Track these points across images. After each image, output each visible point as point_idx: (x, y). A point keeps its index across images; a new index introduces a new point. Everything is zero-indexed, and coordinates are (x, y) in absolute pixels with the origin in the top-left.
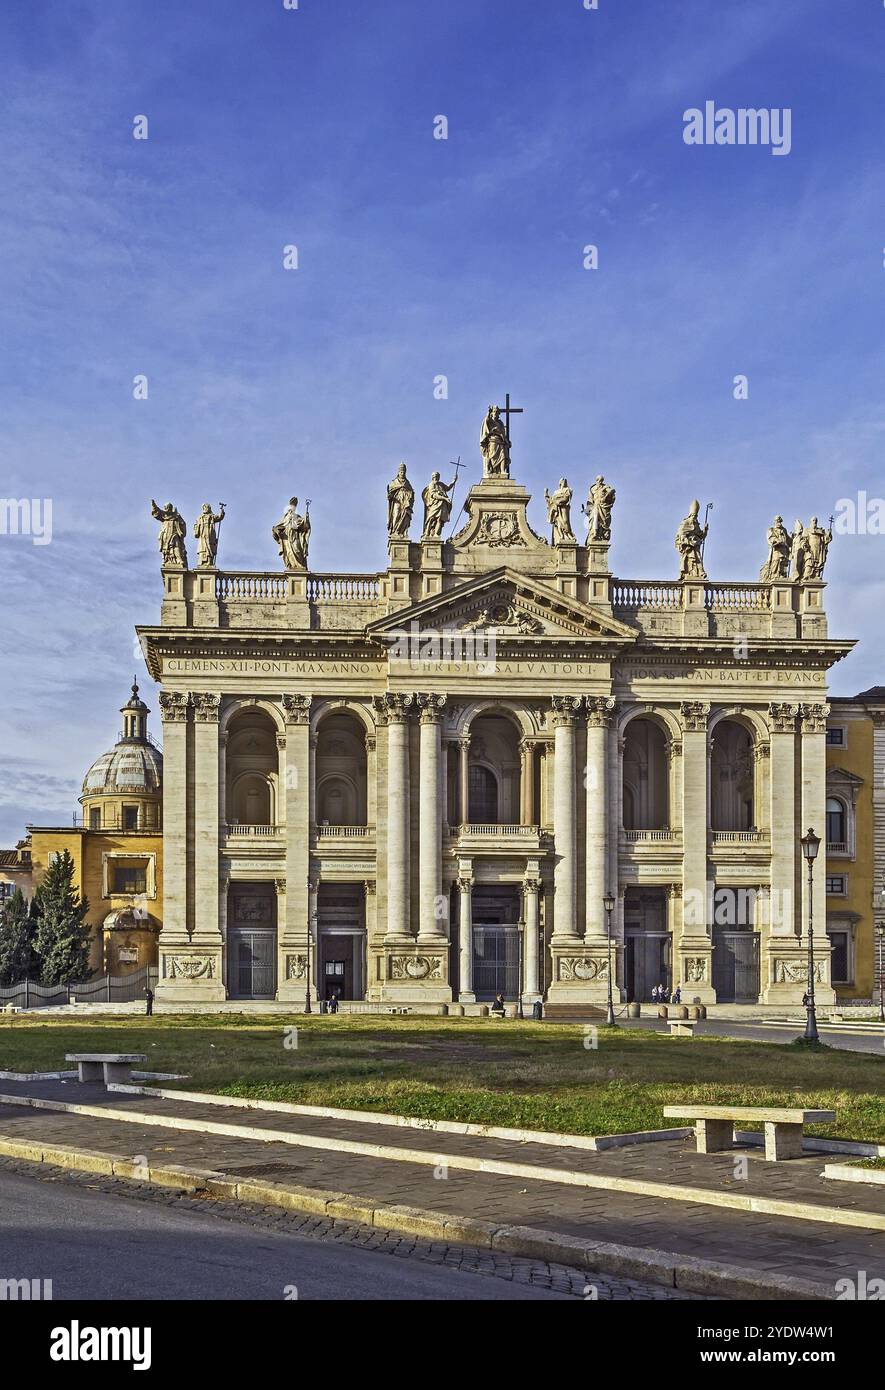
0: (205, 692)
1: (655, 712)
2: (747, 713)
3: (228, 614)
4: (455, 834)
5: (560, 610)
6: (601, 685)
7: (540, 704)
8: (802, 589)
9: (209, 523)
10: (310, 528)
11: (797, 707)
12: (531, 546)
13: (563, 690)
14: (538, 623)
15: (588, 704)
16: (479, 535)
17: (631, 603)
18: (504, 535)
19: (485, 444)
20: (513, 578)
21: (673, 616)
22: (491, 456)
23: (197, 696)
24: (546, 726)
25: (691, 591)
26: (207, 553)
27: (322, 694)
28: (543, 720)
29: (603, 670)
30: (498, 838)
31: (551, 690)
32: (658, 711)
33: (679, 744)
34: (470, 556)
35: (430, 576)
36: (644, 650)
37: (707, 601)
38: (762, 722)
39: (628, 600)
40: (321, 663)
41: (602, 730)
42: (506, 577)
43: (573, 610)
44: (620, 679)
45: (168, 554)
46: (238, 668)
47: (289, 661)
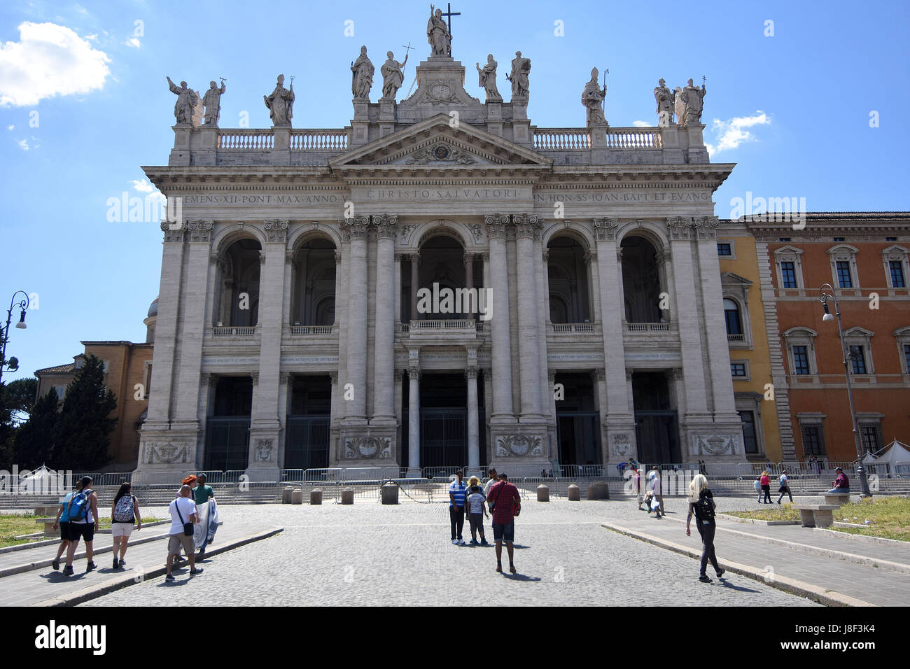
0: (199, 219)
1: (573, 227)
2: (648, 225)
3: (224, 160)
4: (406, 329)
5: (487, 145)
6: (525, 204)
7: (476, 222)
9: (214, 94)
10: (294, 96)
11: (691, 220)
12: (466, 104)
13: (494, 209)
14: (471, 158)
15: (514, 220)
16: (425, 97)
17: (549, 145)
18: (444, 97)
19: (431, 34)
20: (449, 123)
21: (584, 154)
22: (435, 44)
23: (193, 223)
24: (482, 240)
25: (597, 135)
26: (211, 116)
27: (297, 219)
28: (480, 236)
29: (527, 193)
30: (441, 331)
31: (484, 209)
32: (576, 226)
33: (594, 252)
34: (418, 113)
35: (385, 126)
36: (558, 177)
37: (609, 142)
38: (662, 233)
40: (297, 195)
41: (528, 241)
42: (443, 122)
43: (498, 145)
44: (541, 202)
45: (180, 117)
46: (229, 201)
47: (271, 195)
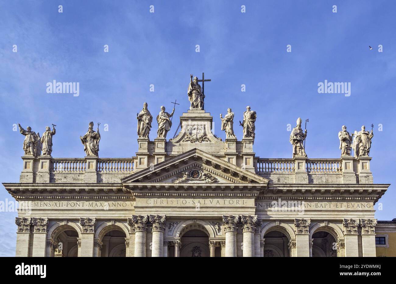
0: (39, 217)
1: (281, 225)
2: (331, 225)
3: (55, 179)
5: (226, 171)
6: (249, 210)
7: (217, 221)
8: (358, 161)
9: (48, 135)
10: (100, 136)
11: (358, 221)
12: (213, 142)
13: (229, 213)
14: (215, 179)
15: (242, 220)
16: (186, 137)
17: (267, 170)
18: (198, 137)
19: (190, 94)
20: (201, 154)
21: (289, 176)
22: (193, 101)
23: (36, 219)
24: (221, 233)
25: (299, 163)
26: (46, 150)
27: (101, 218)
28: (219, 229)
29: (251, 202)
31: (222, 213)
32: (282, 225)
33: (294, 242)
34: (181, 147)
35: (158, 157)
36: (272, 192)
37: (307, 169)
38: (339, 230)
39: (266, 169)
40: (101, 202)
41: (250, 233)
42: (197, 154)
43: (233, 170)
44: (261, 208)
45: (27, 151)
46: (58, 205)
47: (85, 202)
